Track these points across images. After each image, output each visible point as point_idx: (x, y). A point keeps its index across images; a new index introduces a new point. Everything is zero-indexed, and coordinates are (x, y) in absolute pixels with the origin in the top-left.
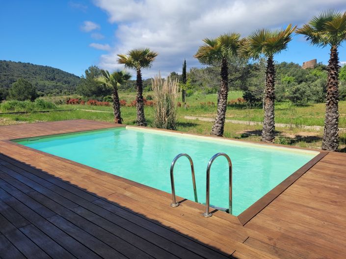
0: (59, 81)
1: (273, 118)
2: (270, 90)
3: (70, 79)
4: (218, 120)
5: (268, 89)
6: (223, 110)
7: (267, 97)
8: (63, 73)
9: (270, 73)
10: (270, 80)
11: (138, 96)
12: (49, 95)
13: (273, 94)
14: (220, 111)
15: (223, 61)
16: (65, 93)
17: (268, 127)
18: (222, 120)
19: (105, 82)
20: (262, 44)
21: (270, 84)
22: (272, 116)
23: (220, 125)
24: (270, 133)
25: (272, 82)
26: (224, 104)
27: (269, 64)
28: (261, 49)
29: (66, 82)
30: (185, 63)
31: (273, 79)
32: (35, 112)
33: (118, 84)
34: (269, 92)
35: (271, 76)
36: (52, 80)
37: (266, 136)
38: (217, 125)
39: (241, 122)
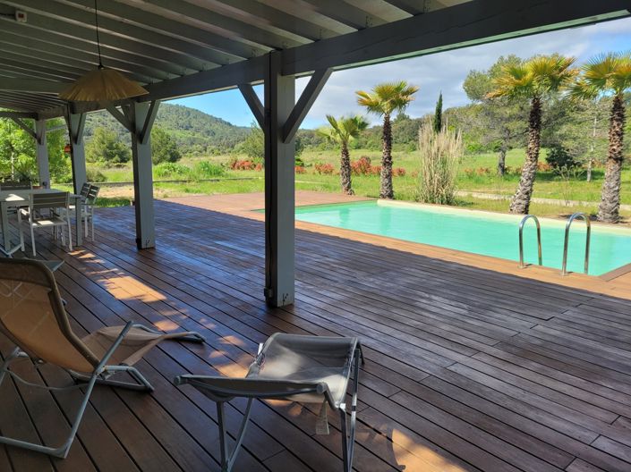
0: (197, 130)
1: (618, 191)
2: (615, 147)
3: (216, 127)
4: (520, 194)
5: (612, 145)
6: (530, 178)
7: (610, 157)
8: (204, 116)
9: (617, 120)
10: (617, 132)
11: (385, 157)
12: (188, 154)
13: (620, 153)
14: (525, 181)
15: (534, 101)
16: (212, 151)
17: (609, 205)
18: (527, 193)
19: (330, 134)
20: (607, 75)
21: (617, 137)
22: (617, 188)
23: (524, 202)
24: (612, 213)
25: (620, 135)
26: (532, 169)
27: (615, 105)
28: (604, 83)
29: (208, 132)
30: (441, 100)
31: (621, 129)
32: (201, 181)
33: (351, 138)
34: (614, 150)
35: (618, 125)
36: (187, 129)
37: (605, 218)
38: (518, 201)
39: (550, 201)
